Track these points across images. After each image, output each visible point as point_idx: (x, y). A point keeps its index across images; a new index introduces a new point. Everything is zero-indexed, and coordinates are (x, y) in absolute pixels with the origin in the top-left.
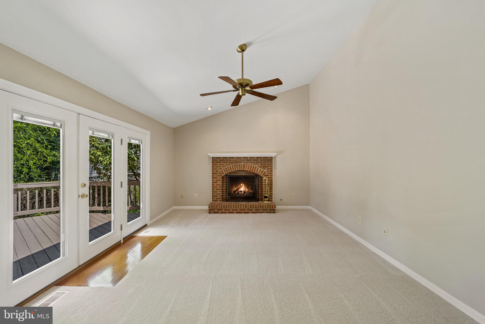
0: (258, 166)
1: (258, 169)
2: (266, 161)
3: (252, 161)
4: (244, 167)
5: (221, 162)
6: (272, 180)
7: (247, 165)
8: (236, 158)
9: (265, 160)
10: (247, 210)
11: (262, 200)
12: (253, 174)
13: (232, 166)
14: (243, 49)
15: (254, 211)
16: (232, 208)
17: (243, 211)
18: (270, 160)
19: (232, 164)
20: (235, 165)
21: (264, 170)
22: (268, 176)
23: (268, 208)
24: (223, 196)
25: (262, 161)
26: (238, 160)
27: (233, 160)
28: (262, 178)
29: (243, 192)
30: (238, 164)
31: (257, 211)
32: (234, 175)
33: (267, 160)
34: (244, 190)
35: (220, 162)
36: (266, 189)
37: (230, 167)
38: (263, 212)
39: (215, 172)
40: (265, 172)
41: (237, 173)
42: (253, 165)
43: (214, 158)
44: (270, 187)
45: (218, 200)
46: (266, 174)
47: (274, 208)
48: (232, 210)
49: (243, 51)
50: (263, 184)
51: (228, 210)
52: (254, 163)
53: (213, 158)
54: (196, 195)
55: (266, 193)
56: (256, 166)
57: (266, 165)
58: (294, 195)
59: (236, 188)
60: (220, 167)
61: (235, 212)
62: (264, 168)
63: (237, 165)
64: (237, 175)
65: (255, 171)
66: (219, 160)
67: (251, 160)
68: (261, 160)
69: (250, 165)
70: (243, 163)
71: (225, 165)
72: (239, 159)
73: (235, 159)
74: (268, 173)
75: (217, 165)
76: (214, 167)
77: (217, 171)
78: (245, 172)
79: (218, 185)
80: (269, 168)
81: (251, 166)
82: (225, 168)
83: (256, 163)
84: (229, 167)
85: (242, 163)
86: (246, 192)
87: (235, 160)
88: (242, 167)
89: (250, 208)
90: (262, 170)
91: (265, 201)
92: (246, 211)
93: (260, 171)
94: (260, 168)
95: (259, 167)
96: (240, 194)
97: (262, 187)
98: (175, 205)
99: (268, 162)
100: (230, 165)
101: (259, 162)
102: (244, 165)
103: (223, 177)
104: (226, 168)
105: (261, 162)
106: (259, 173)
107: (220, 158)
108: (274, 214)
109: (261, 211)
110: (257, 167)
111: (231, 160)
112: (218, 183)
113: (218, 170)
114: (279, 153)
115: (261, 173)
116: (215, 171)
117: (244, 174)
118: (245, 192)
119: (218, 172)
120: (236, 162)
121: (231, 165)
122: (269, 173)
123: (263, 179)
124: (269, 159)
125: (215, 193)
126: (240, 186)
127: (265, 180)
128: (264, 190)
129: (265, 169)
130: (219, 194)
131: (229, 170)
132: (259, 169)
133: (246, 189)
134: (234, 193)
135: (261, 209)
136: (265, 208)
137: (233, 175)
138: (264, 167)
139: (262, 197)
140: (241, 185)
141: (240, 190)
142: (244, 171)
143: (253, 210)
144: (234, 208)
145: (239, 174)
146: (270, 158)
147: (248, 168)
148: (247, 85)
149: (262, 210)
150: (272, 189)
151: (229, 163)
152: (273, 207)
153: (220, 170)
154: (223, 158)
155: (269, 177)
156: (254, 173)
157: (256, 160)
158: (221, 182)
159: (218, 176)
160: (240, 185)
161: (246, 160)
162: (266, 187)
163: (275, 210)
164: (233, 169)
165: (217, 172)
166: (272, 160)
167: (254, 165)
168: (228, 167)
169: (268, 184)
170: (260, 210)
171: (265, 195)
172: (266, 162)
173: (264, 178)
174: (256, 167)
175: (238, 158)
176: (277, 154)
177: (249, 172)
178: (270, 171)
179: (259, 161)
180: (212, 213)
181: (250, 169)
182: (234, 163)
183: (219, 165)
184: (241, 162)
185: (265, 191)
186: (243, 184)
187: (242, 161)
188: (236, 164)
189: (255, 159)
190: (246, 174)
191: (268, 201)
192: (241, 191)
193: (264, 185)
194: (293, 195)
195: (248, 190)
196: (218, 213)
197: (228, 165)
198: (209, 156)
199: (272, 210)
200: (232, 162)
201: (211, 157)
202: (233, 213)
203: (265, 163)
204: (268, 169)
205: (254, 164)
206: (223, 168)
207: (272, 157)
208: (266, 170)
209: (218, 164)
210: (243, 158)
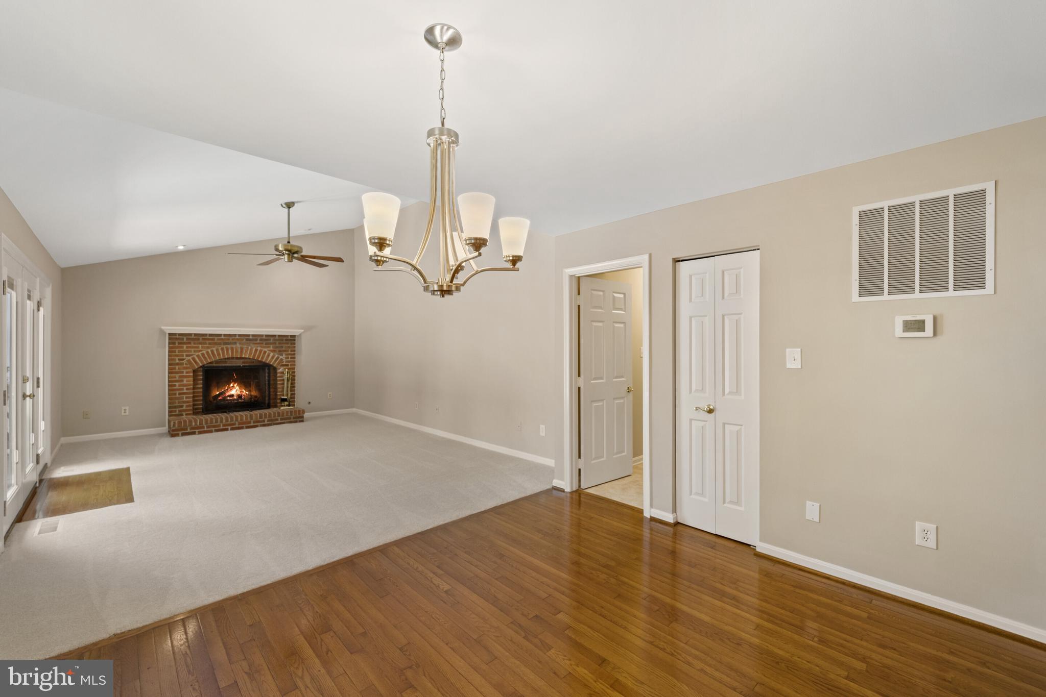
0: (268, 350)
1: (269, 355)
2: (284, 341)
3: (258, 341)
4: (242, 352)
5: (192, 343)
6: (294, 372)
7: (248, 348)
8: (225, 335)
9: (282, 340)
10: (254, 422)
11: (275, 406)
12: (258, 364)
13: (217, 350)
14: (289, 205)
15: (266, 423)
16: (224, 421)
17: (244, 426)
18: (291, 340)
19: (216, 346)
20: (222, 349)
21: (281, 357)
22: (287, 365)
23: (291, 415)
24: (194, 405)
25: (277, 342)
26: (229, 339)
27: (217, 339)
28: (275, 369)
29: (235, 397)
30: (229, 346)
31: (272, 422)
32: (219, 367)
33: (286, 340)
34: (239, 393)
35: (190, 343)
36: (283, 388)
37: (212, 351)
38: (284, 423)
39: (177, 361)
40: (282, 359)
41: (226, 362)
42: (259, 348)
43: (176, 336)
44: (291, 384)
45: (184, 413)
46: (284, 363)
47: (301, 415)
48: (224, 425)
49: (290, 208)
50: (278, 379)
51: (214, 426)
52: (262, 345)
53: (170, 334)
54: (127, 408)
55: (285, 392)
56: (266, 350)
57: (284, 349)
58: (330, 395)
59: (218, 391)
60: (188, 351)
61: (229, 429)
62: (280, 353)
63: (227, 349)
64: (225, 367)
65: (262, 358)
66: (187, 339)
67: (256, 340)
68: (274, 340)
69: (254, 349)
70: (240, 344)
71: (200, 349)
72: (231, 338)
73: (223, 337)
74: (286, 362)
75: (182, 347)
76: (175, 352)
77: (183, 360)
78: (242, 360)
79: (185, 385)
80: (290, 352)
81: (256, 350)
82: (201, 354)
83: (266, 344)
84: (210, 352)
85: (238, 344)
86: (244, 395)
87: (222, 339)
88: (237, 351)
89: (260, 418)
90: (276, 356)
91: (282, 406)
92: (252, 424)
93: (273, 357)
94: (273, 352)
95: (270, 352)
96: (228, 400)
97: (276, 384)
98: (64, 435)
99: (287, 343)
100: (211, 347)
101: (271, 344)
102: (242, 349)
103: (194, 371)
104: (203, 355)
105: (275, 343)
106: (270, 361)
107: (190, 335)
108: (302, 423)
109: (279, 421)
110: (267, 352)
111: (213, 339)
112: (185, 382)
113: (184, 357)
114: (308, 329)
115: (276, 361)
116: (177, 359)
117: (240, 363)
118: (240, 397)
119: (184, 362)
120: (225, 344)
121: (214, 349)
122: (289, 362)
123: (279, 371)
124: (289, 338)
125: (177, 401)
126: (229, 387)
127: (283, 373)
128: (279, 390)
129: (282, 355)
130: (188, 402)
131: (210, 358)
132: (272, 354)
133: (243, 392)
134: (214, 400)
135: (279, 418)
136: (286, 415)
137: (216, 367)
138: (280, 351)
139: (277, 402)
140: (231, 385)
141: (228, 394)
142: (241, 358)
143: (264, 421)
144: (228, 421)
145: (230, 365)
146: (291, 336)
147: (250, 354)
148: (296, 252)
149: (281, 419)
150: (294, 387)
151: (210, 344)
152: (299, 413)
153: (190, 358)
154: (195, 335)
155: (289, 367)
156: (260, 362)
157: (266, 340)
158: (192, 379)
159: (185, 368)
160: (229, 385)
161: (246, 339)
162: (283, 384)
163: (303, 417)
164: (219, 354)
165: (181, 362)
166: (294, 340)
167: (262, 349)
168: (207, 352)
169: (287, 379)
170: (277, 420)
171: (282, 397)
172: (283, 343)
173: (281, 370)
174: (265, 352)
175: (230, 335)
176: (303, 331)
177: (252, 360)
178: (291, 358)
179: (271, 341)
180: (180, 435)
181: (254, 355)
182: (220, 344)
183: (187, 347)
184: (235, 343)
185: (283, 391)
186: (235, 384)
187: (237, 341)
188: (225, 347)
189: (264, 337)
190: (244, 365)
191: (289, 405)
192: (232, 396)
193: (280, 380)
194: (329, 393)
195: (247, 393)
196: (194, 433)
197: (208, 348)
198: (162, 332)
199: (298, 417)
200: (215, 344)
201: (168, 332)
202: (227, 430)
203: (283, 345)
204: (287, 355)
205: (261, 347)
206: (197, 354)
207: (294, 336)
208: (284, 356)
209: (185, 346)
210: (240, 335)
